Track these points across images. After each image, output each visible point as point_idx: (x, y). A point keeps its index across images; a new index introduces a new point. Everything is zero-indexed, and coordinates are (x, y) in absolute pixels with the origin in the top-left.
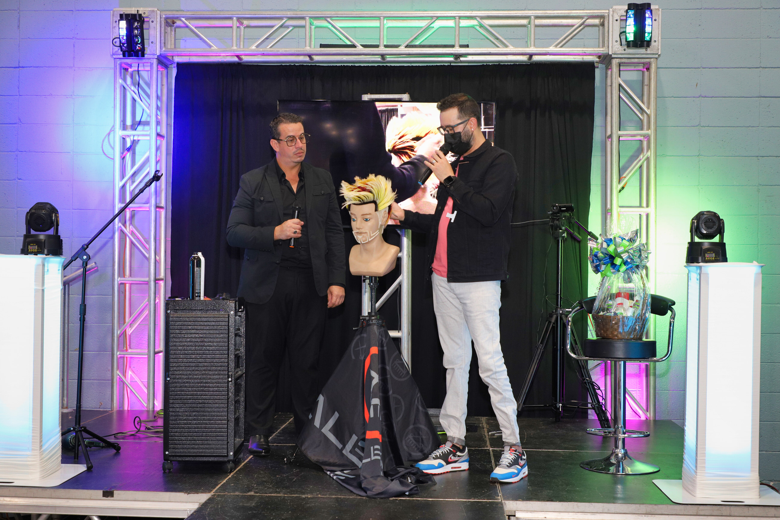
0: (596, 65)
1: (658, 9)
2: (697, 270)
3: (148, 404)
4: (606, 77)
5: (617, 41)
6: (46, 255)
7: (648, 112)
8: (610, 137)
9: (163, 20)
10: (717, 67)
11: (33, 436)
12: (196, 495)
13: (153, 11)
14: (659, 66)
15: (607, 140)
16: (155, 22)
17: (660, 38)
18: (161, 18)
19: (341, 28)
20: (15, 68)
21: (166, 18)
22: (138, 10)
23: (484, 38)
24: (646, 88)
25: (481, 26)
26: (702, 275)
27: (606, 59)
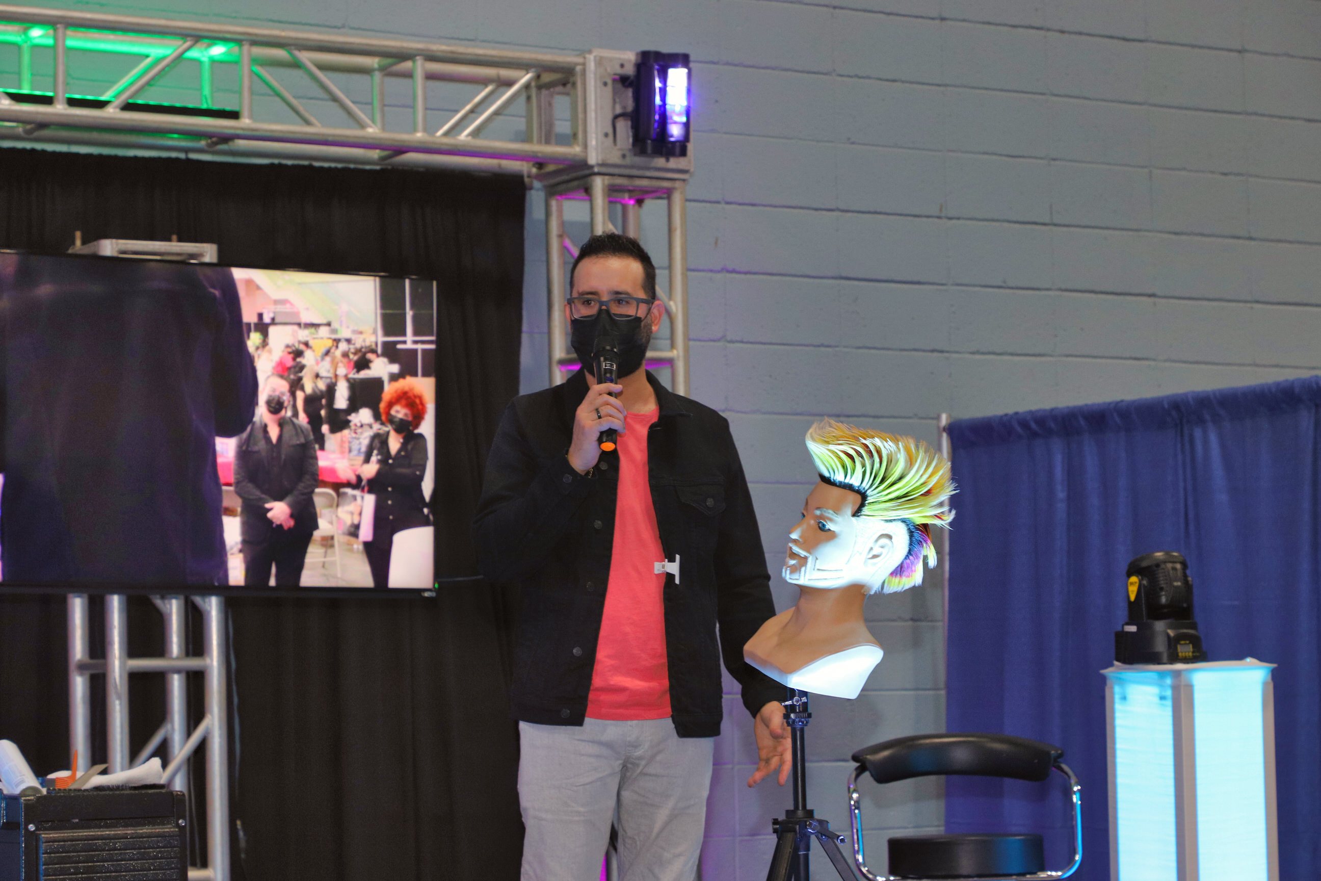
0: (528, 181)
2: (1162, 678)
4: (548, 214)
5: (605, 135)
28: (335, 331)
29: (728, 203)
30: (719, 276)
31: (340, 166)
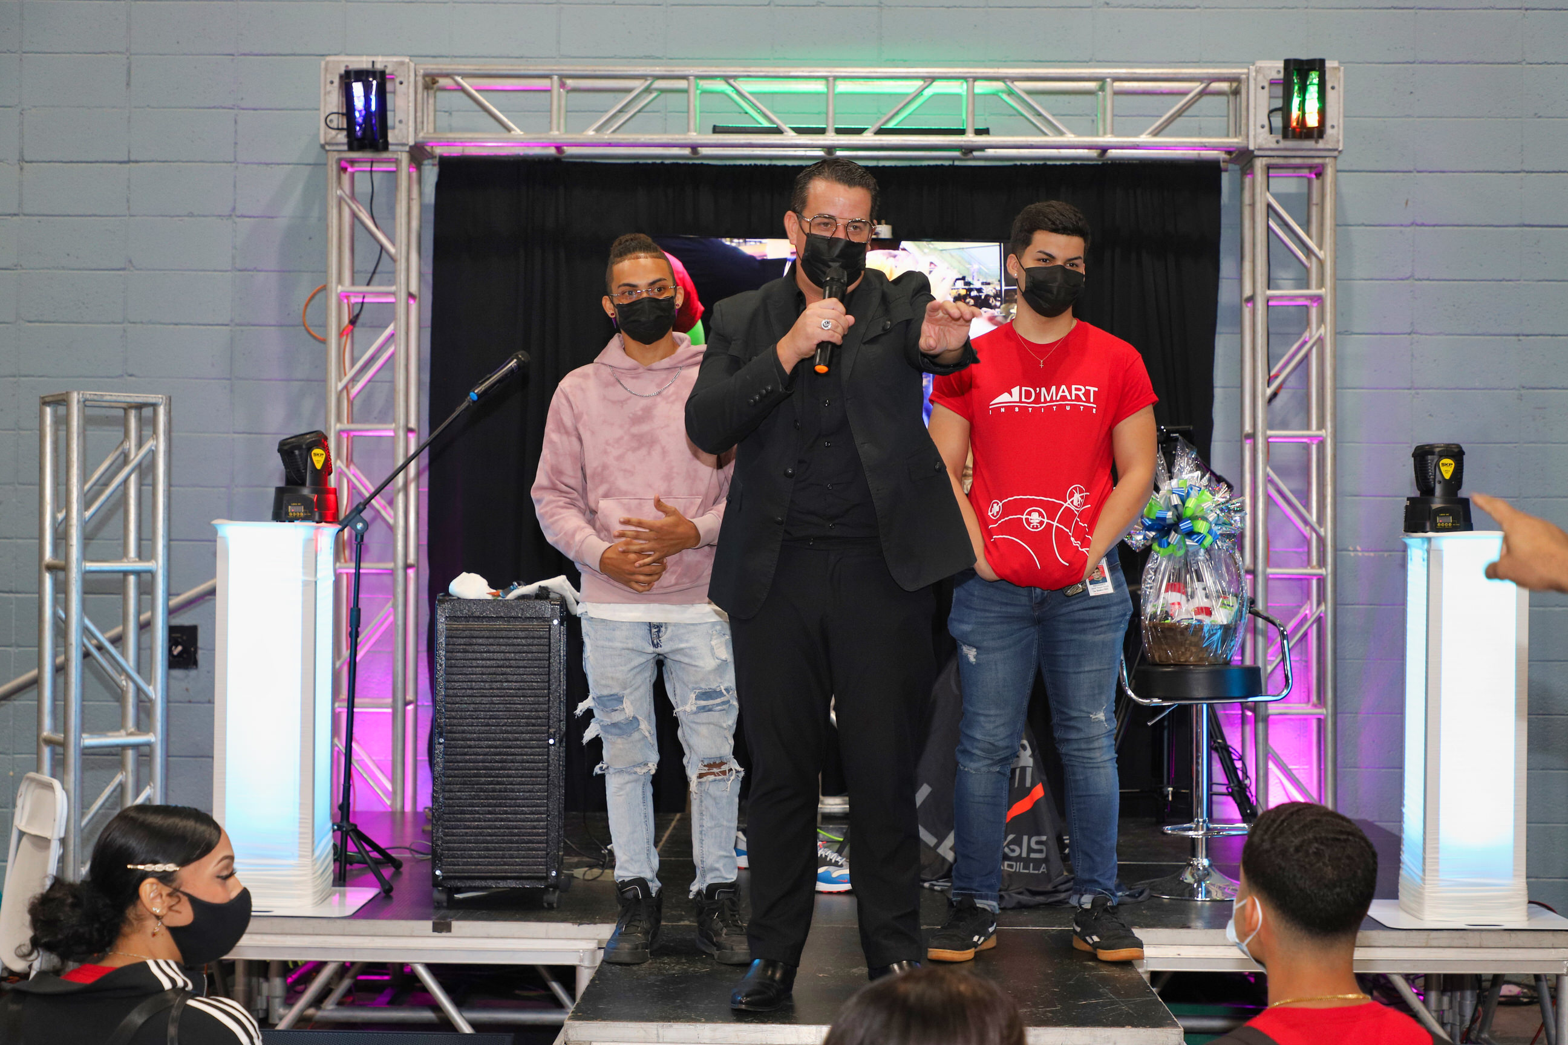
0: (1222, 165)
1: (1337, 69)
2: (1423, 543)
3: (394, 800)
4: (1242, 189)
5: (1263, 127)
6: (317, 522)
7: (1321, 254)
8: (1251, 299)
9: (420, 79)
10: (1442, 169)
11: (301, 833)
12: (592, 926)
13: (402, 63)
14: (1339, 168)
15: (1244, 305)
16: (405, 84)
17: (1341, 121)
18: (416, 75)
19: (751, 94)
20: (121, 162)
21: (425, 76)
22: (373, 62)
23: (1014, 112)
24: (1314, 211)
25: (1010, 93)
26: (1431, 553)
27: (1244, 158)
28: (968, 284)
29: (1418, 172)
30: (1408, 229)
31: (1068, 163)
